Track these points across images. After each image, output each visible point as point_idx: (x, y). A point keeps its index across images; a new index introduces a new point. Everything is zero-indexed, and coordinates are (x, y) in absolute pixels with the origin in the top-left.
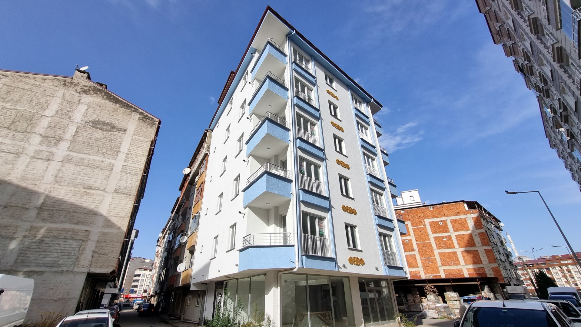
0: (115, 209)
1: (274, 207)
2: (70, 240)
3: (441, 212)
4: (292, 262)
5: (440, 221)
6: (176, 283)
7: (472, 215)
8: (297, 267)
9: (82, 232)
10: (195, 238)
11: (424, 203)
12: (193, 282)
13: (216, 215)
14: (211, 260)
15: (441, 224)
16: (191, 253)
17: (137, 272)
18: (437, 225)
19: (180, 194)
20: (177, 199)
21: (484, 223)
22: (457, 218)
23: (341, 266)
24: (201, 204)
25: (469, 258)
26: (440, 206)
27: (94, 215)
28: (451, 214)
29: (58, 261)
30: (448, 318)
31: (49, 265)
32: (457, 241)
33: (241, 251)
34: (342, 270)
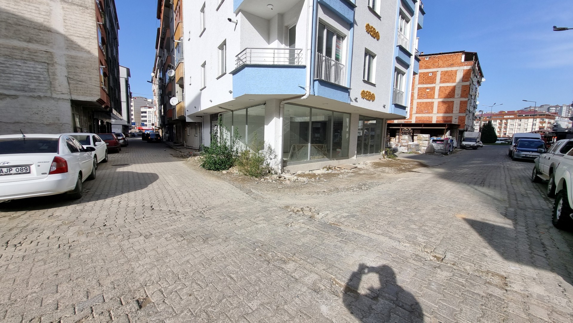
0: (73, 26)
1: (278, 14)
2: (30, 61)
3: (436, 62)
4: (301, 87)
5: (430, 72)
6: (173, 116)
7: (465, 67)
8: (308, 94)
9: (42, 53)
10: (182, 70)
11: (422, 53)
12: (187, 114)
13: (200, 36)
14: (201, 90)
15: (430, 75)
16: (181, 88)
17: (143, 110)
18: (426, 76)
19: (159, 24)
20: (158, 30)
21: (472, 76)
22: (448, 70)
23: (353, 99)
24: (182, 27)
25: (443, 108)
26: (437, 56)
27: (47, 32)
28: (445, 65)
29: (28, 85)
30: (416, 153)
31: (18, 89)
32: (439, 92)
33: (234, 73)
34: (354, 104)
